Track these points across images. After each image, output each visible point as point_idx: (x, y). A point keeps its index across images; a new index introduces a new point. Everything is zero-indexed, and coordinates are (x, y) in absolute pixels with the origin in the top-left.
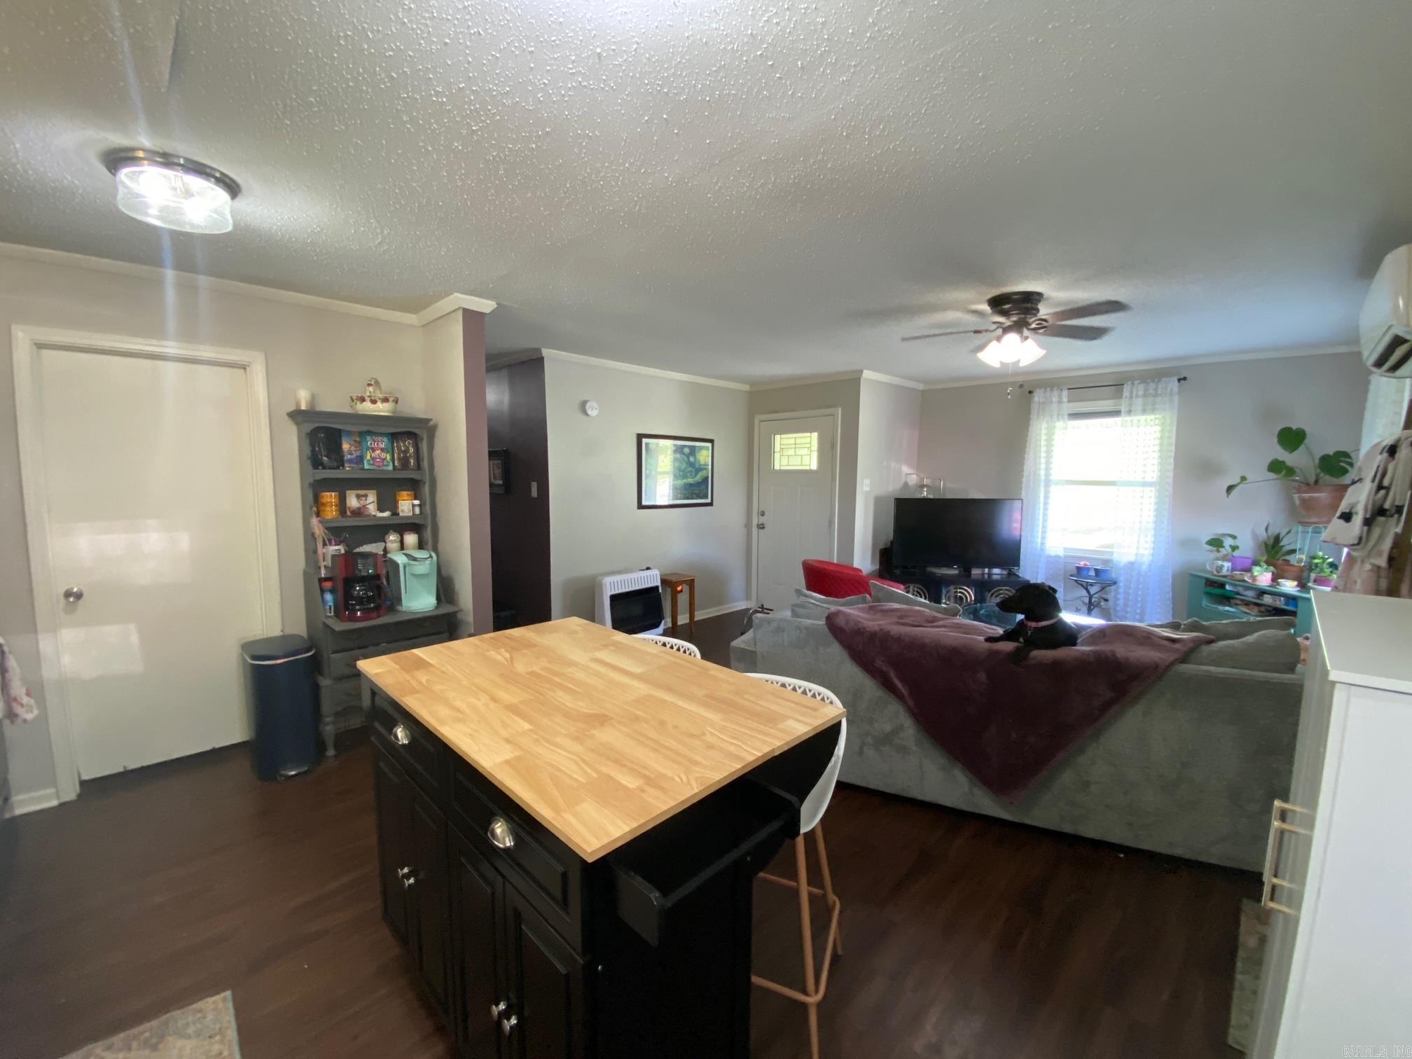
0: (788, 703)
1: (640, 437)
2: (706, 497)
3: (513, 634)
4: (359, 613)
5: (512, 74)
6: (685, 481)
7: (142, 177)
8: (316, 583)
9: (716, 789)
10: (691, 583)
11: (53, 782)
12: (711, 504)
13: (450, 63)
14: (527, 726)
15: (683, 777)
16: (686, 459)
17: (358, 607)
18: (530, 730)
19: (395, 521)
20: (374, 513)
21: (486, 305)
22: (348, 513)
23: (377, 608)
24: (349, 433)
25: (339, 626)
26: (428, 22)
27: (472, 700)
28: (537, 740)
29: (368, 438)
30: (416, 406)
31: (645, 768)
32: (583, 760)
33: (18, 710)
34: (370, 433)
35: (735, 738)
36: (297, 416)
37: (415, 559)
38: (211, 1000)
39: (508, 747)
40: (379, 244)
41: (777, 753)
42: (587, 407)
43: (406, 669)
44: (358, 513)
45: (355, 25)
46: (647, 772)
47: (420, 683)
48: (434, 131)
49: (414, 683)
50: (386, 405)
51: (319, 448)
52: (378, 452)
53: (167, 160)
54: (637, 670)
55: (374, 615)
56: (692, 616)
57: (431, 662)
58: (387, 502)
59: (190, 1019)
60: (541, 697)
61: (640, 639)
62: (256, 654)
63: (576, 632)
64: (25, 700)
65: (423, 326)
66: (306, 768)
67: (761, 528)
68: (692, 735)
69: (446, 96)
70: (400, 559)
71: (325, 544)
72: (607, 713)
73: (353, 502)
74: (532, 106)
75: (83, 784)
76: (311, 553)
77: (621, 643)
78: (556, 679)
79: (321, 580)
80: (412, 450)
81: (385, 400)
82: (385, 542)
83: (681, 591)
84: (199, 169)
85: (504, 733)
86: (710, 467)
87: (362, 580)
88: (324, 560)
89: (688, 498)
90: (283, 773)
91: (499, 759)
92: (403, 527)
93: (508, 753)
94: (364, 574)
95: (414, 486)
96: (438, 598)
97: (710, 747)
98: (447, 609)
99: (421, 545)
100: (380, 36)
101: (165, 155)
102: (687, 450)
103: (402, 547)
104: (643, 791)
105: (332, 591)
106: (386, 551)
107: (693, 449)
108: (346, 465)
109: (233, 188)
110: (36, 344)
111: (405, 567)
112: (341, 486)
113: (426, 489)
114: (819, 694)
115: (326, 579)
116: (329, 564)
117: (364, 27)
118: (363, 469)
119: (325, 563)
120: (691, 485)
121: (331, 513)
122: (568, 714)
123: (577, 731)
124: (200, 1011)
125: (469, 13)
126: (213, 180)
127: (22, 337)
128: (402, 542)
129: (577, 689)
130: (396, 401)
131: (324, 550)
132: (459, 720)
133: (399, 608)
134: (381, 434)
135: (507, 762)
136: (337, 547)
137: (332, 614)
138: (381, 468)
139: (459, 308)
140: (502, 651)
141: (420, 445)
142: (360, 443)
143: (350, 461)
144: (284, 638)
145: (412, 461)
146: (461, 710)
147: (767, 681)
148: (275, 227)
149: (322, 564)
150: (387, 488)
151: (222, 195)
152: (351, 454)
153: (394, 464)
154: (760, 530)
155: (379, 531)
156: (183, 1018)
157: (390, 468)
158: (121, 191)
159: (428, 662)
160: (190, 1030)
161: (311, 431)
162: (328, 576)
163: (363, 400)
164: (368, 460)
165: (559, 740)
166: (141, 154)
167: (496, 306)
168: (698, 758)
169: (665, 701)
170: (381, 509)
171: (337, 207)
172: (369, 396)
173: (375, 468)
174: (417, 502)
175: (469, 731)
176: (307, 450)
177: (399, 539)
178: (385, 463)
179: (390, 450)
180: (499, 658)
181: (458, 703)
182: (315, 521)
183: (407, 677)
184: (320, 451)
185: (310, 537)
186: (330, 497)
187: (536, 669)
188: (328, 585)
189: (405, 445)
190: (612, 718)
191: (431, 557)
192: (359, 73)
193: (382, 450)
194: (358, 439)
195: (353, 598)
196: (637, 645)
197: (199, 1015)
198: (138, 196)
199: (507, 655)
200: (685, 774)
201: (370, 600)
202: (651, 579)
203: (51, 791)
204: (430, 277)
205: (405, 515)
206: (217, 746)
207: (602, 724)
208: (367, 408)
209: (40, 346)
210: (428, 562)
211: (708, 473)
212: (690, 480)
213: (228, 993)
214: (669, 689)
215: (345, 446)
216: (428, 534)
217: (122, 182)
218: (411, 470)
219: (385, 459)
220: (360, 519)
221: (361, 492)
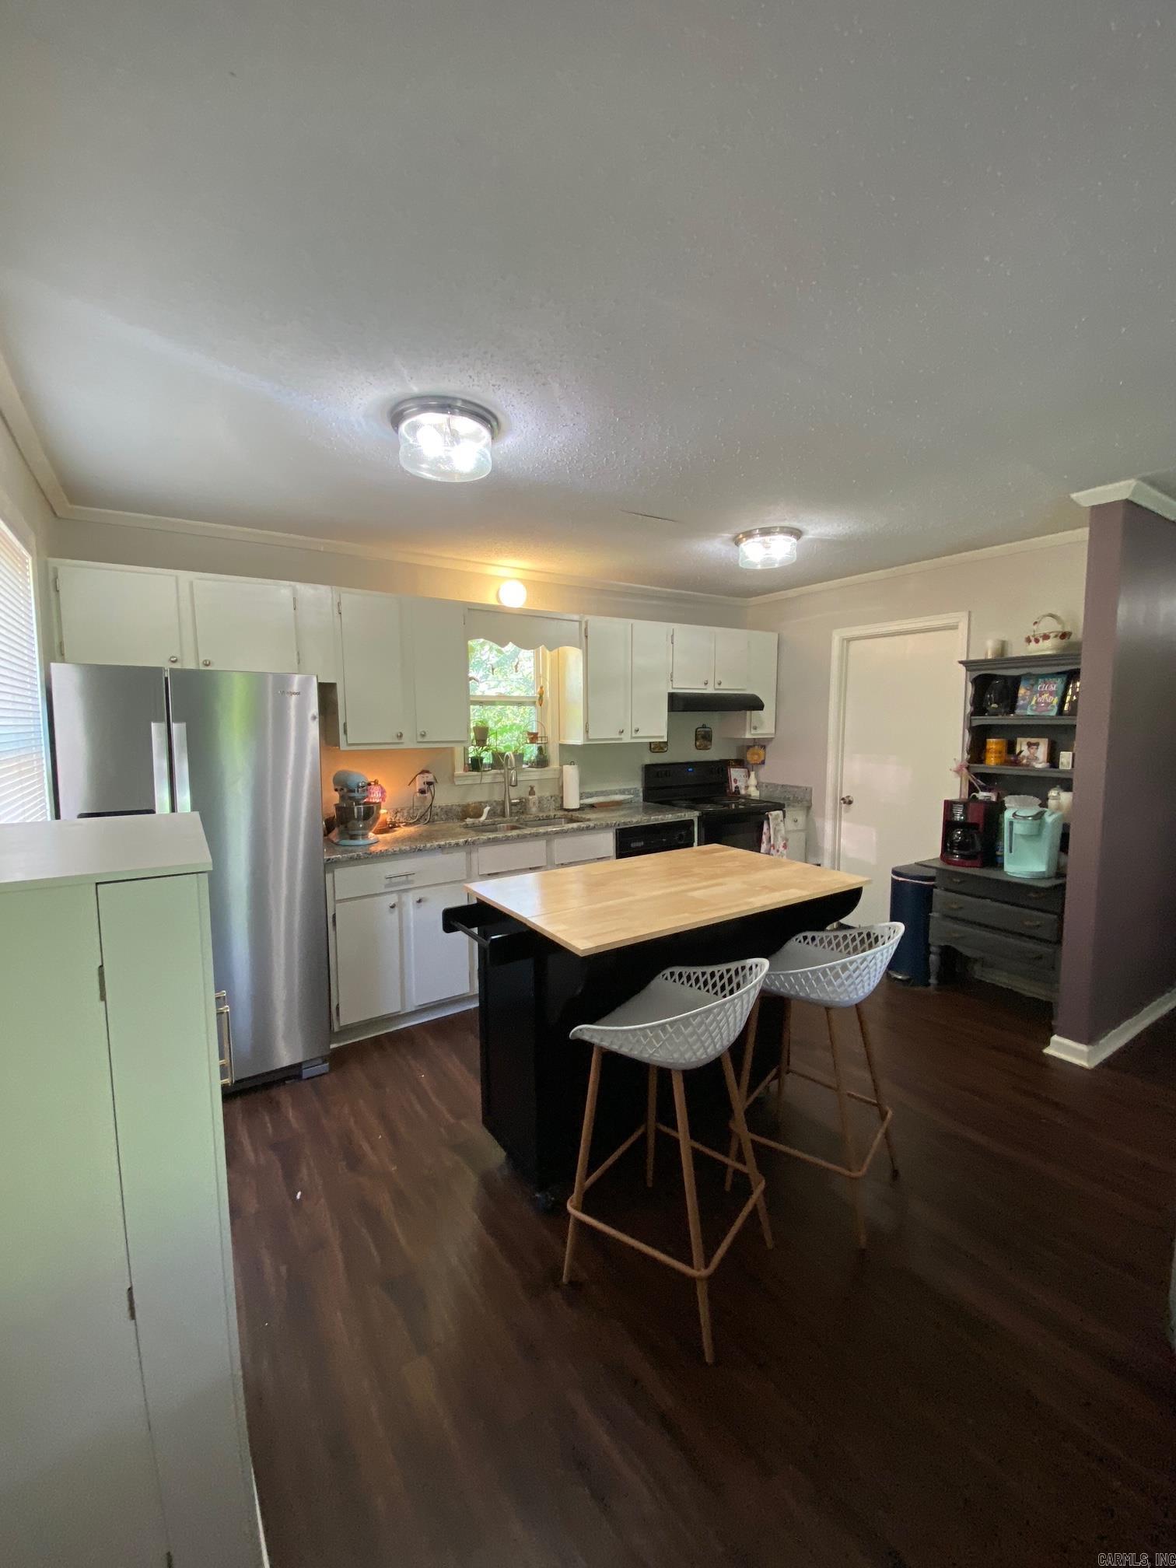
4: (956, 857)
17: (955, 851)
21: (1116, 491)
34: (1040, 675)
36: (968, 665)
52: (1046, 695)
55: (969, 863)
66: (907, 979)
81: (1046, 637)
87: (960, 825)
108: (1019, 711)
110: (844, 640)
111: (1010, 823)
112: (1011, 733)
118: (1032, 715)
121: (993, 760)
127: (837, 637)
136: (987, 794)
138: (1043, 714)
142: (1030, 687)
143: (1023, 707)
152: (1023, 699)
153: (1059, 708)
157: (1054, 713)
163: (1029, 640)
164: (1036, 706)
167: (1136, 483)
172: (1034, 636)
173: (1038, 713)
176: (971, 700)
178: (1049, 708)
179: (1061, 692)
182: (965, 765)
184: (989, 699)
186: (996, 744)
193: (1051, 693)
194: (1029, 684)
195: (952, 843)
208: (1033, 649)
209: (848, 640)
215: (1020, 692)
218: (1065, 715)
219: (1052, 703)
220: (1016, 768)
221: (1034, 740)
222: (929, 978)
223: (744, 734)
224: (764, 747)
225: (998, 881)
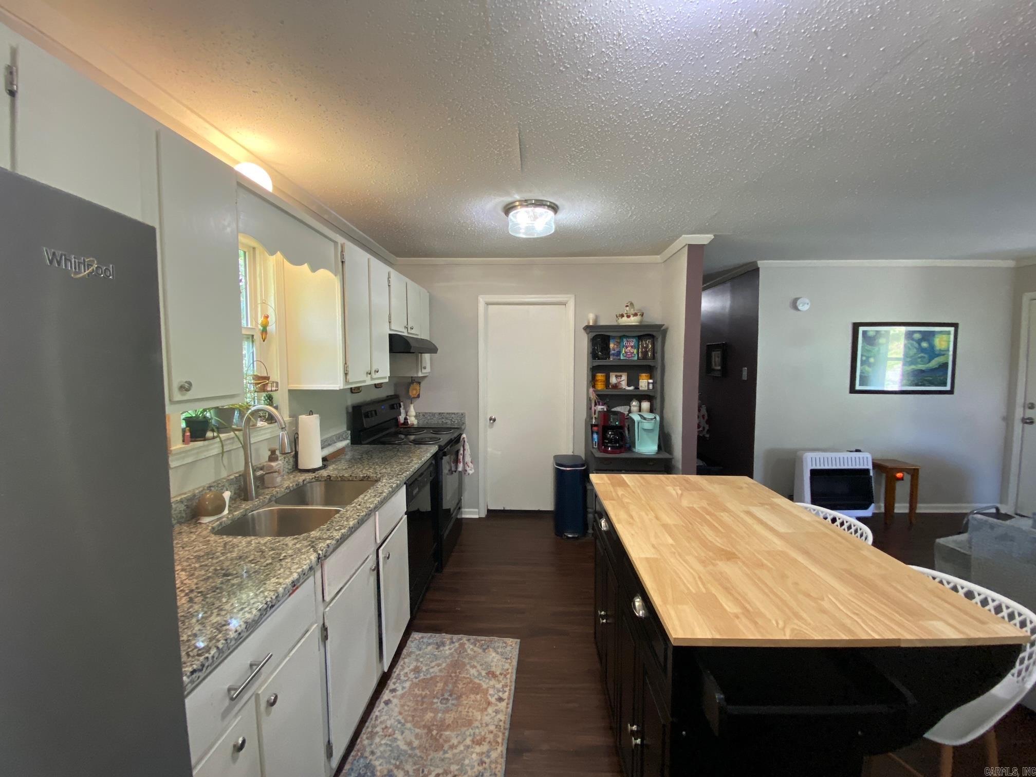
0: (946, 605)
1: (856, 326)
2: (945, 384)
3: (691, 478)
4: (610, 448)
5: (693, 78)
6: (913, 367)
7: (518, 214)
8: (591, 428)
9: (812, 646)
10: (914, 473)
11: (477, 507)
12: (951, 392)
13: (650, 92)
14: (670, 541)
15: (781, 624)
16: (916, 345)
17: (609, 445)
18: (672, 545)
19: (637, 393)
20: (624, 387)
21: (704, 239)
22: (610, 387)
23: (620, 447)
24: (614, 337)
25: (599, 455)
26: (633, 75)
27: (643, 514)
28: (674, 553)
29: (625, 340)
30: (655, 317)
31: (749, 603)
32: (700, 578)
33: (468, 469)
34: (625, 336)
35: (855, 613)
36: (588, 328)
37: (645, 419)
38: (511, 640)
39: (653, 550)
40: (630, 216)
41: (903, 645)
42: (798, 304)
43: (613, 485)
44: (615, 386)
45: (595, 97)
46: (747, 606)
47: (618, 495)
48: (649, 137)
49: (614, 494)
50: (635, 318)
51: (597, 348)
52: (629, 348)
53: (526, 203)
54: (782, 529)
55: (618, 451)
56: (912, 507)
57: (629, 484)
58: (634, 381)
59: (501, 645)
60: (690, 525)
61: (802, 507)
62: (559, 462)
63: (741, 488)
64: (470, 464)
65: (664, 262)
66: (576, 536)
67: (1027, 423)
68: (808, 595)
69: (652, 112)
70: (636, 417)
71: (596, 405)
72: (737, 553)
73: (613, 380)
74: (711, 92)
75: (489, 511)
76: (589, 408)
77: (778, 505)
78: (708, 517)
79: (592, 426)
80: (650, 346)
81: (635, 315)
82: (630, 407)
83: (902, 479)
84: (539, 203)
85: (653, 540)
86: (951, 353)
87: (613, 428)
88: (595, 414)
89: (917, 385)
90: (566, 534)
91: (643, 556)
92: (641, 397)
93: (650, 553)
94: (613, 424)
95: (650, 370)
96: (659, 447)
97: (824, 611)
98: (665, 455)
99: (652, 410)
100: (608, 97)
101: (526, 201)
102: (917, 336)
103: (640, 410)
104: (738, 617)
105: (597, 433)
106: (630, 411)
107: (928, 336)
108: (611, 357)
109: (554, 208)
110: (486, 303)
111: (638, 423)
112: (607, 370)
113: (658, 373)
114: (1020, 615)
115: (595, 425)
116: (596, 416)
117: (599, 96)
118: (620, 359)
119: (595, 416)
120: (922, 371)
121: (600, 386)
122: (704, 543)
123: (706, 557)
124: (506, 643)
125: (656, 56)
126: (546, 207)
127: (482, 300)
128: (640, 407)
129: (720, 528)
130: (642, 315)
131: (595, 408)
132: (631, 524)
133: (634, 450)
134: (633, 337)
135: (647, 559)
136: (602, 407)
137: (597, 446)
138: (630, 359)
139: (686, 245)
140: (678, 488)
141: (655, 343)
142: (619, 343)
143: (613, 354)
144: (574, 457)
145: (650, 354)
146: (634, 518)
147: (934, 578)
148: (577, 223)
149: (594, 416)
150: (633, 370)
151: (550, 213)
152: (614, 350)
153: (638, 356)
154: (1026, 425)
155: (626, 399)
156: (498, 642)
157: (636, 358)
158: (510, 224)
159: (627, 484)
160: (499, 650)
161: (593, 337)
162: (596, 423)
163: (622, 316)
164: (623, 354)
165: (688, 558)
166: (517, 203)
167: (713, 237)
168: (804, 615)
169: (796, 561)
170: (629, 385)
171: (604, 202)
172: (627, 314)
173: (627, 359)
174: (651, 381)
175: (633, 532)
176: (591, 350)
177: (638, 405)
178: (633, 355)
179: (637, 346)
180: (673, 492)
181: (634, 514)
182: (591, 390)
183: (612, 489)
184: (597, 349)
185: (589, 400)
186: (600, 376)
187: (695, 506)
188: (595, 429)
189: (646, 343)
190: (739, 558)
191: (655, 418)
192: (602, 123)
193: (632, 347)
194: (619, 341)
195: (607, 439)
196: (795, 512)
197: (504, 645)
198: (517, 224)
199: (680, 492)
200: (785, 622)
201: (616, 441)
202: (863, 461)
203: (477, 510)
204: (665, 229)
205: (643, 389)
206: (541, 510)
207: (728, 559)
208: (624, 321)
209: (488, 304)
210: (653, 421)
211: (948, 358)
212: (921, 367)
213: (519, 640)
214: (806, 553)
215: (612, 346)
216: (658, 401)
217: (511, 220)
218: (649, 359)
219: (633, 353)
220: (616, 390)
221: (618, 374)
222: (588, 529)
223: (417, 372)
224: (419, 383)
225: (633, 459)
